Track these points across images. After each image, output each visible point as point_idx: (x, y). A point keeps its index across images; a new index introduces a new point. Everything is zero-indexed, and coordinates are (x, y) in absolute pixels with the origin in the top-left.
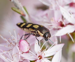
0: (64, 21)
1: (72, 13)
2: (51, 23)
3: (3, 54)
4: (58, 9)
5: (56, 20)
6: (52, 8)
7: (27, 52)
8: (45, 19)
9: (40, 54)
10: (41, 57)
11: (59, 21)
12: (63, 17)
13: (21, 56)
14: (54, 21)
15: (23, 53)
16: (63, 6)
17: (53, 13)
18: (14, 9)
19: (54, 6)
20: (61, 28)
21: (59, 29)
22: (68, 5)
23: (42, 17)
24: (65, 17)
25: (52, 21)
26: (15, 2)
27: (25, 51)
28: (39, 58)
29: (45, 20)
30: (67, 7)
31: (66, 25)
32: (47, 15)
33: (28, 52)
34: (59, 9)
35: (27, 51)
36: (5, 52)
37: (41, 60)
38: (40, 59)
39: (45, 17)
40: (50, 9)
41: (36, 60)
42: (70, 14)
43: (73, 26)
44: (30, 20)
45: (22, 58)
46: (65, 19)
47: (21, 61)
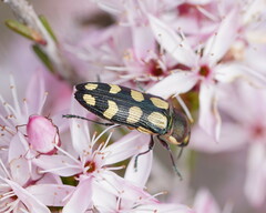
0: (164, 57)
1: (186, 35)
2: (124, 66)
4: (142, 22)
5: (139, 57)
6: (126, 21)
7: (50, 153)
8: (106, 53)
9: (90, 157)
10: (92, 167)
11: (147, 60)
12: (158, 47)
13: (33, 165)
14: (132, 60)
15: (39, 154)
16: (158, 15)
17: (129, 33)
19: (131, 16)
20: (155, 78)
22: (171, 11)
23: (97, 47)
24: (164, 45)
25: (126, 60)
27: (45, 151)
28: (88, 168)
29: (105, 57)
30: (169, 18)
31: (169, 69)
32: (110, 40)
33: (53, 152)
34: (147, 23)
35: (51, 148)
37: (94, 173)
38: (90, 171)
39: (105, 48)
40: (121, 24)
41: (77, 176)
42: (178, 39)
43: (189, 73)
44: (59, 55)
45: (37, 168)
46: (165, 51)
47: (34, 179)
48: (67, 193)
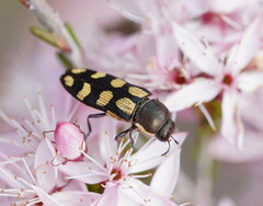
0: (187, 65)
1: (210, 44)
2: (146, 74)
3: (7, 167)
4: (166, 30)
5: (162, 67)
6: (150, 29)
7: (77, 160)
8: (128, 61)
9: (117, 165)
10: (118, 174)
11: (171, 68)
12: (181, 55)
13: (59, 172)
14: (155, 68)
15: (66, 161)
16: (182, 23)
17: (152, 42)
18: (38, 32)
19: (155, 24)
20: (177, 86)
21: (170, 91)
22: (196, 19)
23: (121, 55)
24: (187, 54)
25: (149, 68)
26: (42, 11)
27: (72, 157)
28: (114, 175)
29: (129, 66)
30: (194, 26)
31: (193, 77)
32: (134, 49)
33: (80, 159)
34: (171, 31)
35: (78, 155)
36: (13, 161)
37: (120, 181)
38: (115, 179)
39: (129, 56)
40: (145, 32)
41: (104, 183)
42: (202, 47)
43: (212, 82)
45: (62, 175)
46: (188, 60)
47: (60, 185)
48: (93, 200)
